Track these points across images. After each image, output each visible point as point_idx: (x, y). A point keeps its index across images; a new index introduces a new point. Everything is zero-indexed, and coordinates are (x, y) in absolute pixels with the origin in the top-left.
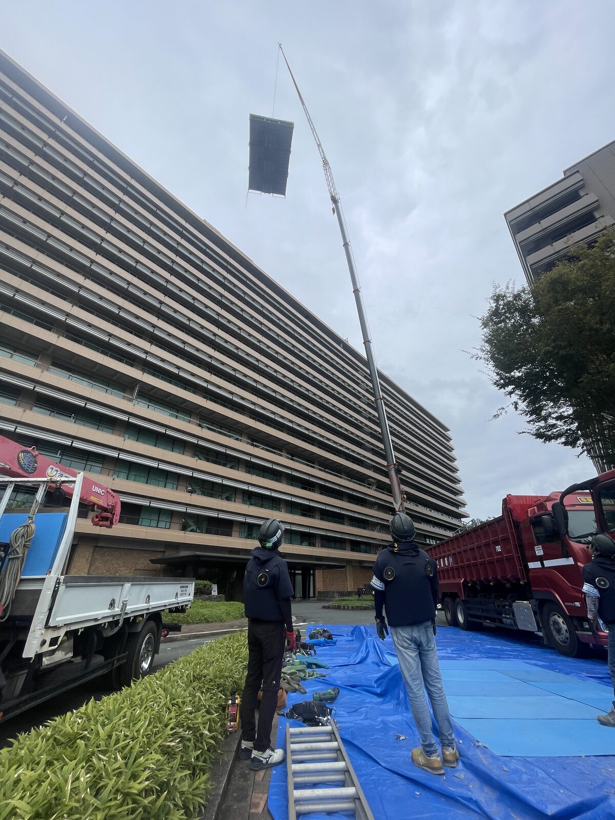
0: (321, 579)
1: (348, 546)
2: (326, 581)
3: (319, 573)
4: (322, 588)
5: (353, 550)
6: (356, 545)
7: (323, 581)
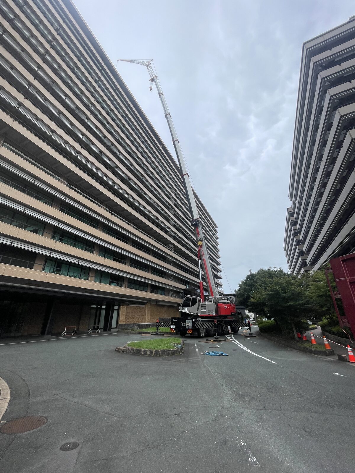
0: (124, 314)
1: (149, 289)
2: (128, 315)
3: (123, 309)
4: (124, 321)
5: (152, 292)
6: (155, 289)
7: (126, 315)
